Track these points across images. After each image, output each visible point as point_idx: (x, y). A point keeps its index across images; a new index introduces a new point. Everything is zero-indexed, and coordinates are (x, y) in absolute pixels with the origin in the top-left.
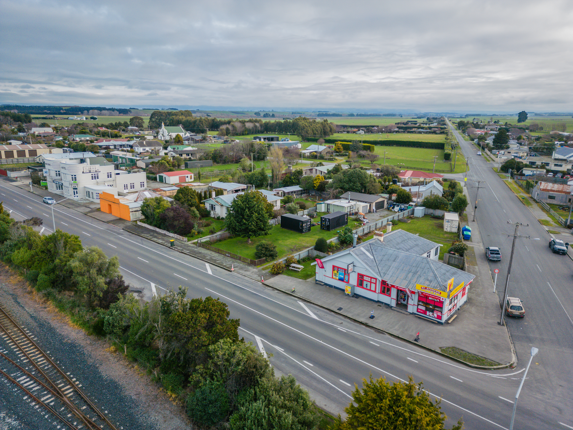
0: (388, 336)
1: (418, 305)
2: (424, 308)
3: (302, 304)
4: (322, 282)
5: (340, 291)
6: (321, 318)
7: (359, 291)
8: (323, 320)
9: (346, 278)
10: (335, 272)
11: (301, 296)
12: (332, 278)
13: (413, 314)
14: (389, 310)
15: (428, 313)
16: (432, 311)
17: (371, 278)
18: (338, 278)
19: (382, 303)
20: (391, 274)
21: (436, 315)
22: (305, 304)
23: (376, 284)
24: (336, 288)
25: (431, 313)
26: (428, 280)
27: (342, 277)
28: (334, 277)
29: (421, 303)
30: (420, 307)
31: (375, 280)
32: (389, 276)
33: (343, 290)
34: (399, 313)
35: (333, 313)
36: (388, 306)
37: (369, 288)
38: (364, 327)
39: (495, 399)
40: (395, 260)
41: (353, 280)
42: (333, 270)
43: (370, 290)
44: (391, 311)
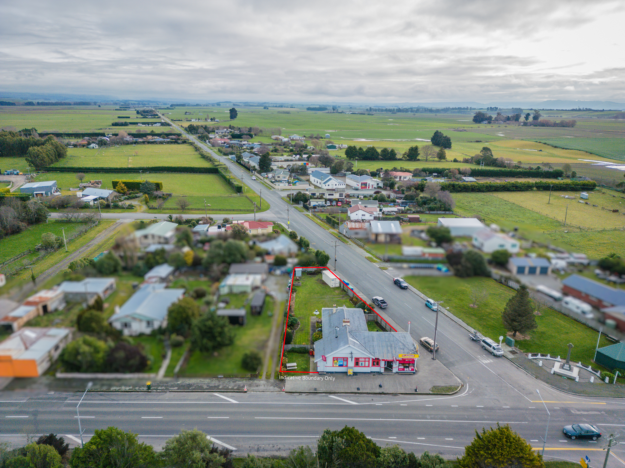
0: (401, 396)
1: (399, 366)
2: (402, 367)
3: (332, 396)
4: (324, 372)
5: (341, 374)
6: (358, 402)
7: (357, 369)
8: (361, 403)
9: (345, 363)
10: (336, 361)
11: (324, 390)
12: (333, 366)
13: (397, 372)
14: (381, 376)
15: (405, 369)
16: (408, 367)
17: (365, 358)
18: (338, 365)
19: (374, 372)
20: (377, 351)
21: (410, 369)
22: (336, 396)
23: (369, 361)
24: (336, 372)
25: (407, 369)
26: (401, 349)
27: (342, 363)
28: (334, 365)
29: (400, 365)
30: (400, 367)
31: (368, 359)
32: (378, 353)
33: (346, 373)
34: (389, 376)
35: (357, 394)
36: (379, 373)
37: (363, 365)
38: (383, 395)
39: (474, 408)
40: (373, 340)
41: (351, 363)
42: (334, 360)
43: (365, 366)
44: (383, 376)
